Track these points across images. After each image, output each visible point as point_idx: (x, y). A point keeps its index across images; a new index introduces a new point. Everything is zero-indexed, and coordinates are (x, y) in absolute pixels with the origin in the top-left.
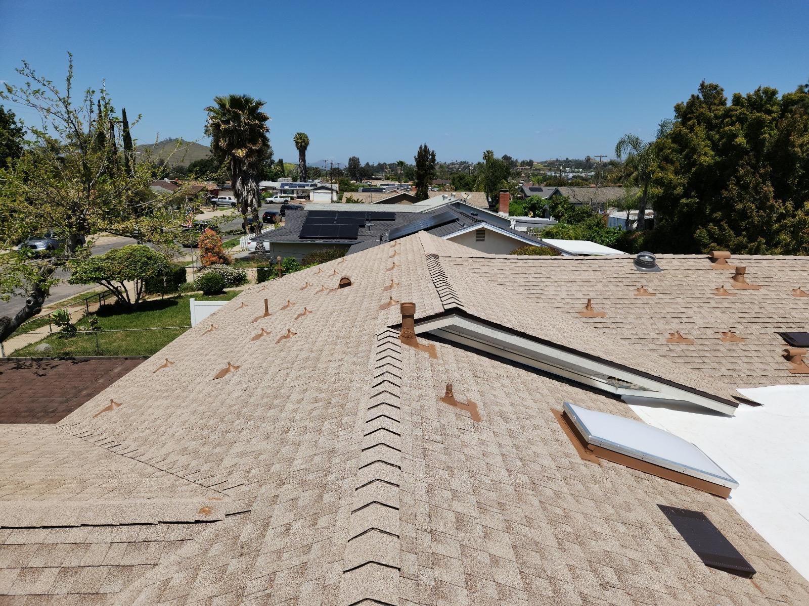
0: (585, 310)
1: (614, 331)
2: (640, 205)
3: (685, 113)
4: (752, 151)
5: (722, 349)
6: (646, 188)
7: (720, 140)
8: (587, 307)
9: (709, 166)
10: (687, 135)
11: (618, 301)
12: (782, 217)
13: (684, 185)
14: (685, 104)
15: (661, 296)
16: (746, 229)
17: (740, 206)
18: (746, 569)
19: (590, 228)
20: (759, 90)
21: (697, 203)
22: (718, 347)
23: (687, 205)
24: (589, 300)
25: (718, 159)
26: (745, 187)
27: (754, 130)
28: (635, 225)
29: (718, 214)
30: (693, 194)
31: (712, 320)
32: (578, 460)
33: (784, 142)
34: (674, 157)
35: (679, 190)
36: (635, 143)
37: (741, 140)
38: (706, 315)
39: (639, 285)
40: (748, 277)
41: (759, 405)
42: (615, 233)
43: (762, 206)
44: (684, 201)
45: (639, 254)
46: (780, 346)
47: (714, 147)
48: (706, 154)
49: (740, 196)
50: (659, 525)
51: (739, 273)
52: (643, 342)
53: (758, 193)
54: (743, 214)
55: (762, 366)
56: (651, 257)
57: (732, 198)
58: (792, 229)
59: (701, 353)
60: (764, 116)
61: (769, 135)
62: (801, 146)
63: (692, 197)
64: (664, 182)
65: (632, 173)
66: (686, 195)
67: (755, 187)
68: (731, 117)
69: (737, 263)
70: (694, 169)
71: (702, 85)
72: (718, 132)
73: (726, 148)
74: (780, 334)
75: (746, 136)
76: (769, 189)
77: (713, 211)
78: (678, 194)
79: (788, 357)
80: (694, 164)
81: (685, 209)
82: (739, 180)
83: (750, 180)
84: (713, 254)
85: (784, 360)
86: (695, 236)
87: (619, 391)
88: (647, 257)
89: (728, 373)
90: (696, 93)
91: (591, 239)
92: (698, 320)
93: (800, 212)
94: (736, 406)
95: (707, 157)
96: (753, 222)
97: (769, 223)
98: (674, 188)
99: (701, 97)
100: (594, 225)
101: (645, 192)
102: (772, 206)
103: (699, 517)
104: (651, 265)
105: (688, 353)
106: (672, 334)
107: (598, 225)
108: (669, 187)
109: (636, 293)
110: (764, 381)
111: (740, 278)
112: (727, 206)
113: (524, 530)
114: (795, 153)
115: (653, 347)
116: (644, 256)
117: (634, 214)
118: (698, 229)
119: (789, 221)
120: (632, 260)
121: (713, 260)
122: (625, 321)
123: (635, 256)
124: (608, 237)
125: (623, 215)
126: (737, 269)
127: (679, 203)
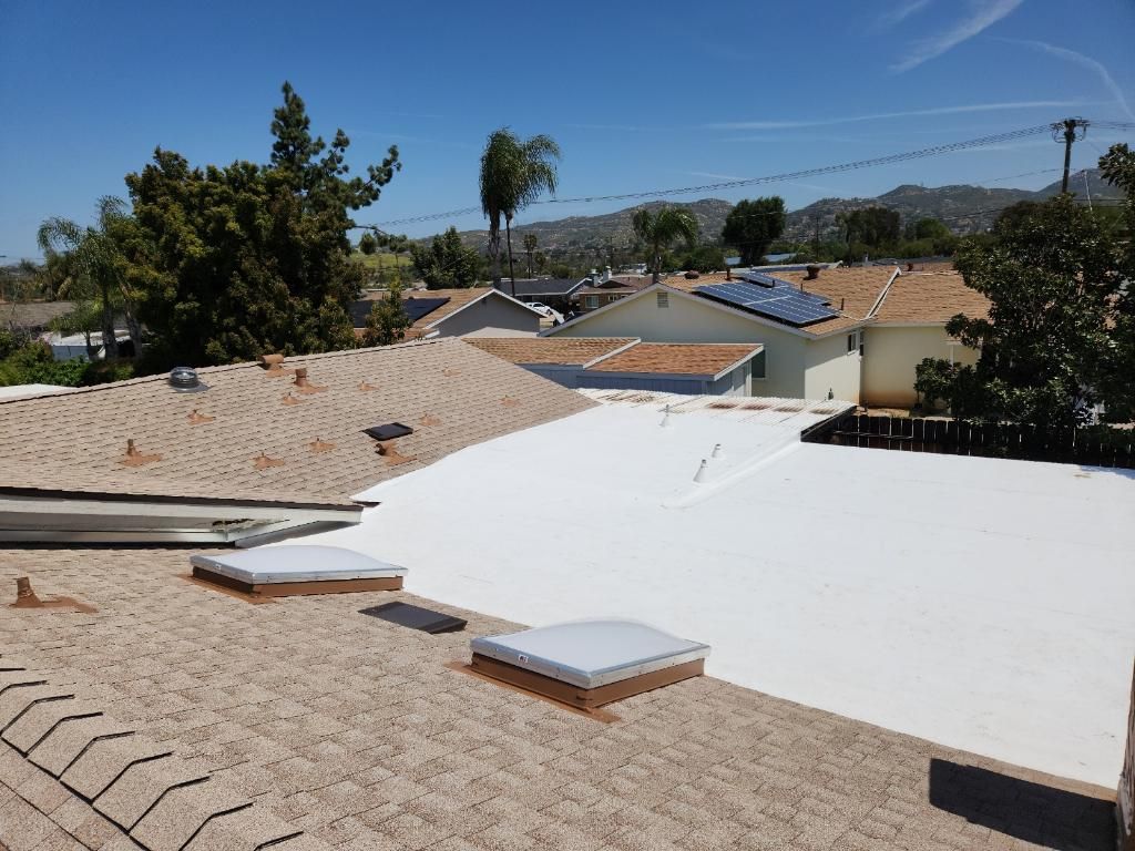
0: (129, 458)
1: (182, 474)
2: (104, 322)
3: (144, 187)
4: (248, 239)
5: (317, 460)
6: (105, 297)
7: (206, 225)
8: (129, 452)
9: (202, 258)
10: (161, 216)
11: (170, 435)
12: (303, 318)
13: (175, 285)
14: (140, 176)
15: (223, 418)
16: (269, 335)
17: (253, 308)
18: (458, 623)
19: (28, 364)
20: (236, 164)
21: (198, 308)
22: (313, 460)
23: (185, 311)
24: (130, 442)
25: (210, 249)
26: (253, 284)
27: (246, 213)
28: (102, 354)
29: (229, 321)
30: (190, 296)
31: (295, 432)
32: (251, 607)
33: (281, 228)
34: (144, 246)
35: (171, 293)
36: (69, 231)
37: (233, 225)
38: (285, 428)
39: (190, 411)
40: (311, 379)
41: (377, 503)
42: (75, 368)
43: (281, 306)
44: (180, 306)
45: (172, 372)
46: (371, 445)
47: (201, 233)
48: (192, 243)
49: (251, 295)
50: (372, 624)
51: (300, 376)
52: (226, 476)
53: (271, 291)
54: (262, 316)
55: (362, 467)
56: (190, 374)
57: (241, 298)
58: (316, 330)
59: (299, 471)
60: (254, 198)
61: (263, 220)
62: (302, 234)
63: (190, 301)
64: (144, 283)
65: (62, 281)
66: (181, 298)
67: (266, 284)
68: (211, 195)
69: (293, 367)
70: (182, 264)
71: (157, 152)
72: (201, 214)
73: (215, 234)
74: (367, 431)
75: (238, 220)
76: (280, 284)
77: (221, 317)
78: (171, 298)
79: (382, 452)
80: (180, 256)
81: (185, 317)
82: (244, 275)
83: (260, 275)
84: (263, 360)
85: (378, 456)
86: (208, 351)
87: (231, 538)
88: (185, 374)
89: (333, 484)
90: (153, 163)
91: (39, 380)
92: (278, 436)
93: (322, 308)
94: (361, 509)
95: (197, 249)
96: (275, 326)
97: (290, 324)
98: (163, 289)
99: (159, 167)
100: (35, 360)
101: (106, 302)
102: (291, 305)
103: (397, 604)
104: (193, 384)
105: (284, 475)
106: (258, 459)
107: (41, 357)
108: (153, 287)
109: (189, 420)
110: (370, 481)
111: (303, 381)
112: (237, 308)
113: (264, 674)
114: (296, 241)
115: (241, 479)
116: (181, 373)
117: (97, 337)
118: (209, 342)
119: (311, 320)
120: (165, 382)
121: (265, 366)
122: (191, 458)
123: (168, 375)
124: (66, 375)
125: (78, 340)
126: (297, 372)
127: (173, 310)
